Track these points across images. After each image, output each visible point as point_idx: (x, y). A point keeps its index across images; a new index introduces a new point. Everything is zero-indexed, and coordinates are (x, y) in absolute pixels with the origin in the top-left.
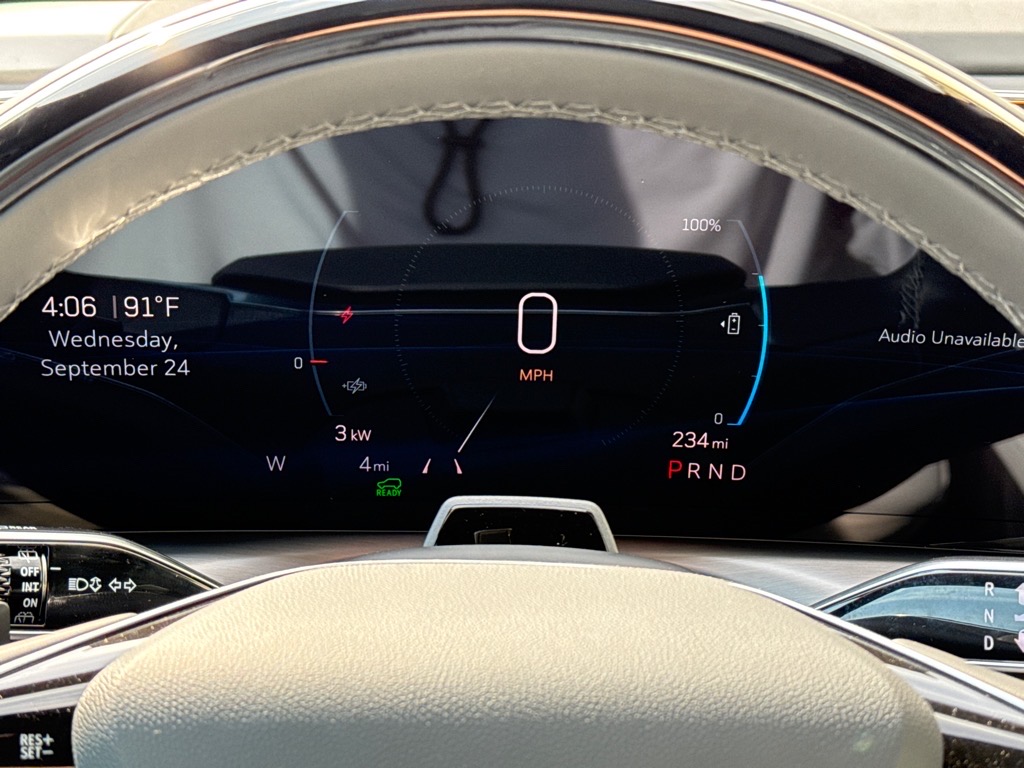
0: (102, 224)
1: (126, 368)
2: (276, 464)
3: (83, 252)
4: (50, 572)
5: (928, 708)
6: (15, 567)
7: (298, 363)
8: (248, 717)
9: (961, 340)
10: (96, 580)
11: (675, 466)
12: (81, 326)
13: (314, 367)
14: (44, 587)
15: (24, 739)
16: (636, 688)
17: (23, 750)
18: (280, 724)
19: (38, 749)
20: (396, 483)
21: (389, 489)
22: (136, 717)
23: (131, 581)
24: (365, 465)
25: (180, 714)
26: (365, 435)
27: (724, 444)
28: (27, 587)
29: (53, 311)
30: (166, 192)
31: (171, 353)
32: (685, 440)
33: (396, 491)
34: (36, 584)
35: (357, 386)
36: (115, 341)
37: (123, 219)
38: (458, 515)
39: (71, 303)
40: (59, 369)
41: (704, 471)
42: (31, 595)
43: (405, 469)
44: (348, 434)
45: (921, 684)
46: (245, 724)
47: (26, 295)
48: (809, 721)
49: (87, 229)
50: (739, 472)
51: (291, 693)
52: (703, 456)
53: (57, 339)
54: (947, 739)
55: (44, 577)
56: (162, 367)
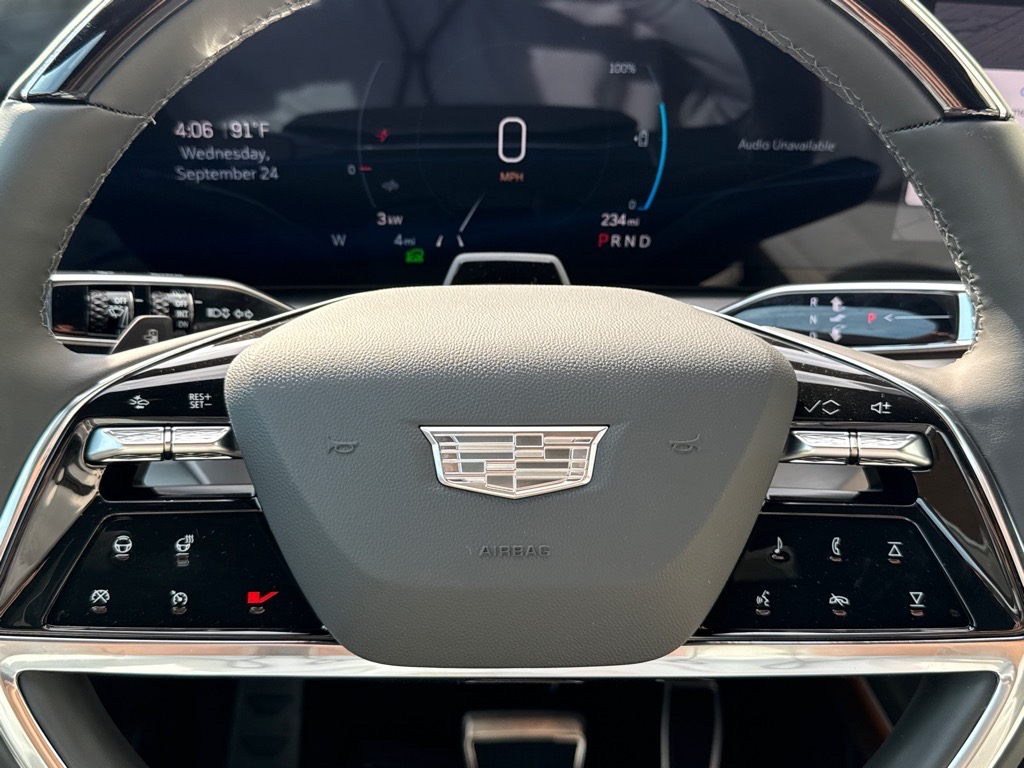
0: (224, 40)
1: (235, 174)
2: (339, 240)
3: (211, 62)
4: (195, 305)
5: (790, 365)
6: (171, 301)
7: (351, 170)
8: (343, 377)
9: (792, 146)
10: (226, 310)
11: (604, 238)
12: (201, 143)
13: (363, 174)
14: (192, 315)
15: (191, 396)
16: (599, 353)
17: (191, 403)
18: (365, 380)
19: (202, 402)
20: (419, 253)
21: (415, 257)
22: (267, 379)
23: (249, 312)
24: (399, 241)
25: (297, 375)
26: (398, 220)
27: (634, 222)
28: (180, 314)
29: (183, 134)
30: (267, 17)
31: (265, 163)
32: (611, 220)
33: (420, 259)
34: (186, 312)
35: (391, 186)
36: (226, 154)
37: (238, 38)
38: (465, 266)
39: (195, 127)
40: (189, 175)
41: (622, 241)
42: (183, 319)
43: (425, 244)
44: (387, 219)
45: (787, 353)
46: (341, 381)
47: (174, 93)
48: (712, 370)
49: (214, 43)
50: (646, 240)
51: (371, 361)
52: (622, 231)
53: (187, 153)
54: (800, 383)
55: (192, 308)
56: (259, 173)
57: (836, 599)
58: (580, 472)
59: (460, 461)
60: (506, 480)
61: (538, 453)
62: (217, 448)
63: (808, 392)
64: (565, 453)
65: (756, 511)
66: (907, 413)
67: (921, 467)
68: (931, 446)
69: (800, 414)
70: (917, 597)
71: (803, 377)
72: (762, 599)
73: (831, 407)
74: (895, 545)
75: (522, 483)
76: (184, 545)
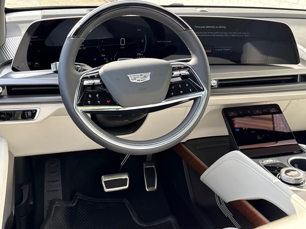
2: (95, 59)
7: (97, 47)
11: (138, 57)
13: (99, 48)
15: (95, 76)
20: (108, 61)
24: (105, 59)
26: (105, 55)
27: (142, 54)
31: (84, 46)
32: (138, 54)
35: (104, 50)
41: (140, 58)
44: (103, 55)
50: (144, 57)
52: (140, 56)
56: (83, 48)
57: (181, 92)
58: (148, 78)
59: (133, 79)
60: (139, 80)
61: (143, 76)
62: (99, 82)
63: (174, 68)
64: (146, 76)
65: (170, 83)
66: (186, 68)
67: (188, 74)
68: (189, 71)
69: (173, 70)
70: (191, 90)
71: (173, 66)
72: (172, 94)
73: (176, 68)
74: (187, 84)
75: (141, 80)
76: (97, 95)
